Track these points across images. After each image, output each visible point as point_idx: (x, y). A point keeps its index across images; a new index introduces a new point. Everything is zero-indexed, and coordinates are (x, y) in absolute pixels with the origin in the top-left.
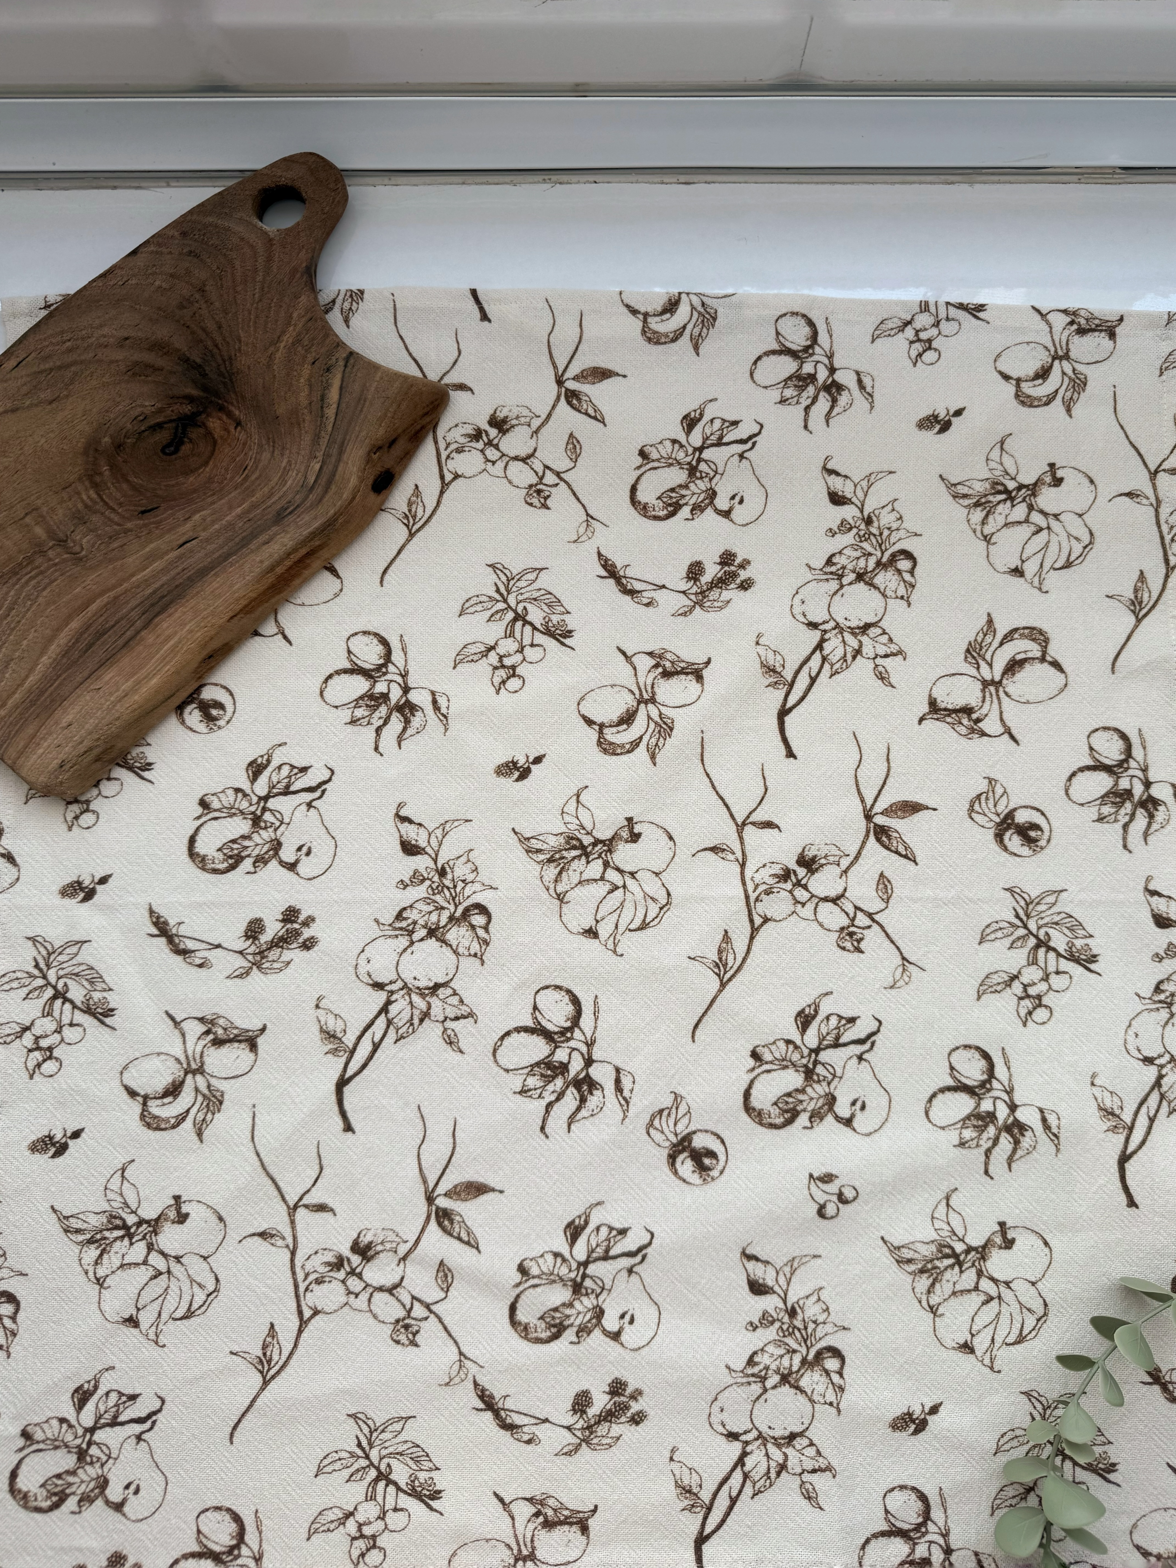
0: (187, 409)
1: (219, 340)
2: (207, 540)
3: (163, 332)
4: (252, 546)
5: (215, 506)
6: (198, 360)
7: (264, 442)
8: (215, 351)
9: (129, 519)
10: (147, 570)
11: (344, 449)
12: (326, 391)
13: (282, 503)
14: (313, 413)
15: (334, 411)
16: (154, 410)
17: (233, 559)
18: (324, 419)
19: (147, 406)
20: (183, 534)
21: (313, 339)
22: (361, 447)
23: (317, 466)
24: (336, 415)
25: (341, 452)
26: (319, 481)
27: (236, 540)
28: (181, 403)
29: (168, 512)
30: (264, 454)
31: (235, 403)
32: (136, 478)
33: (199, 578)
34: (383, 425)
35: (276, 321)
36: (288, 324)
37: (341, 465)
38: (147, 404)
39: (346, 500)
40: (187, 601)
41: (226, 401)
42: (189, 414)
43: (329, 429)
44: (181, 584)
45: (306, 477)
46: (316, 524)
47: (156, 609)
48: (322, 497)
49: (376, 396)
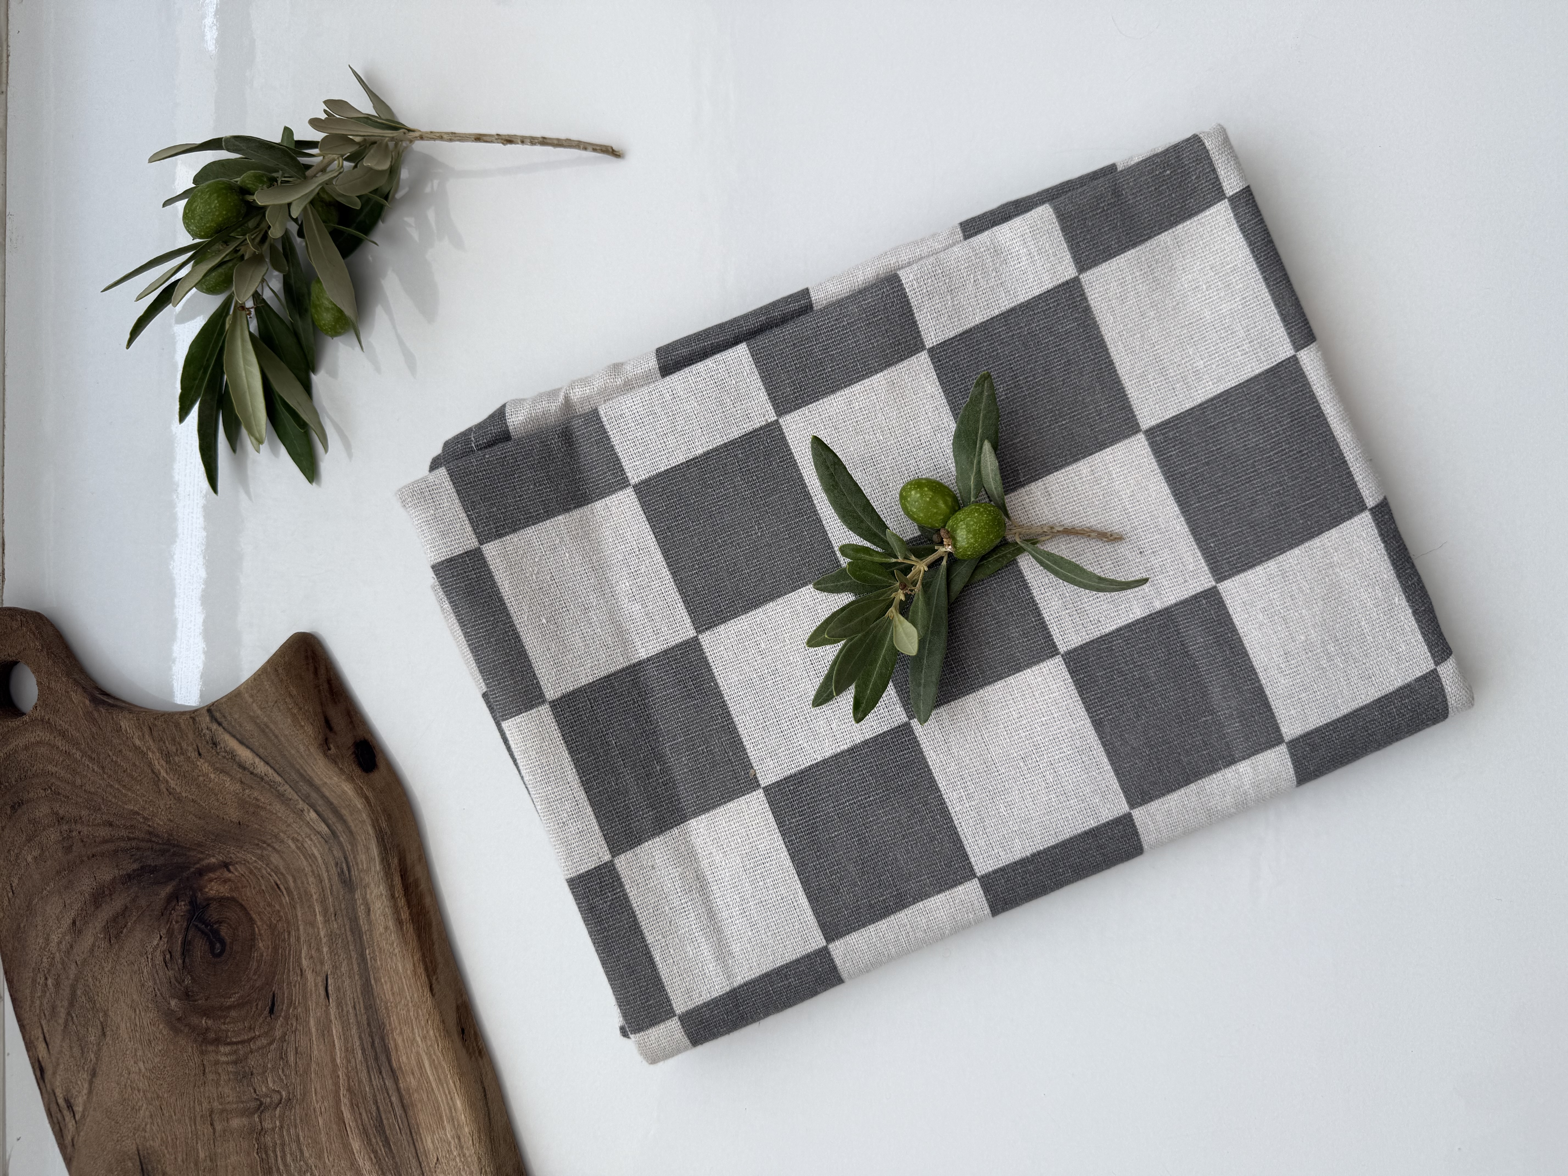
0: (182, 907)
1: (123, 833)
2: (335, 967)
3: (86, 884)
4: (365, 928)
5: (302, 939)
6: (135, 866)
7: (259, 852)
8: (134, 843)
9: (272, 1029)
10: (336, 1041)
11: (308, 777)
12: (237, 759)
13: (334, 871)
14: (254, 786)
15: (262, 763)
16: (166, 940)
17: (369, 954)
18: (265, 777)
19: (158, 944)
20: (316, 985)
21: (174, 739)
22: (315, 759)
23: (313, 815)
24: (267, 763)
25: (310, 783)
26: (330, 822)
27: (349, 939)
28: (174, 909)
29: (285, 987)
30: (272, 859)
31: (201, 856)
32: (230, 998)
33: (371, 998)
34: (303, 724)
35: (134, 765)
36: (144, 754)
37: (324, 790)
38: (156, 942)
39: (365, 806)
40: (390, 1023)
41: (195, 864)
42: (188, 907)
43: (278, 779)
44: (368, 1019)
45: (318, 833)
46: (375, 851)
47: (383, 1058)
48: (348, 828)
49: (268, 713)
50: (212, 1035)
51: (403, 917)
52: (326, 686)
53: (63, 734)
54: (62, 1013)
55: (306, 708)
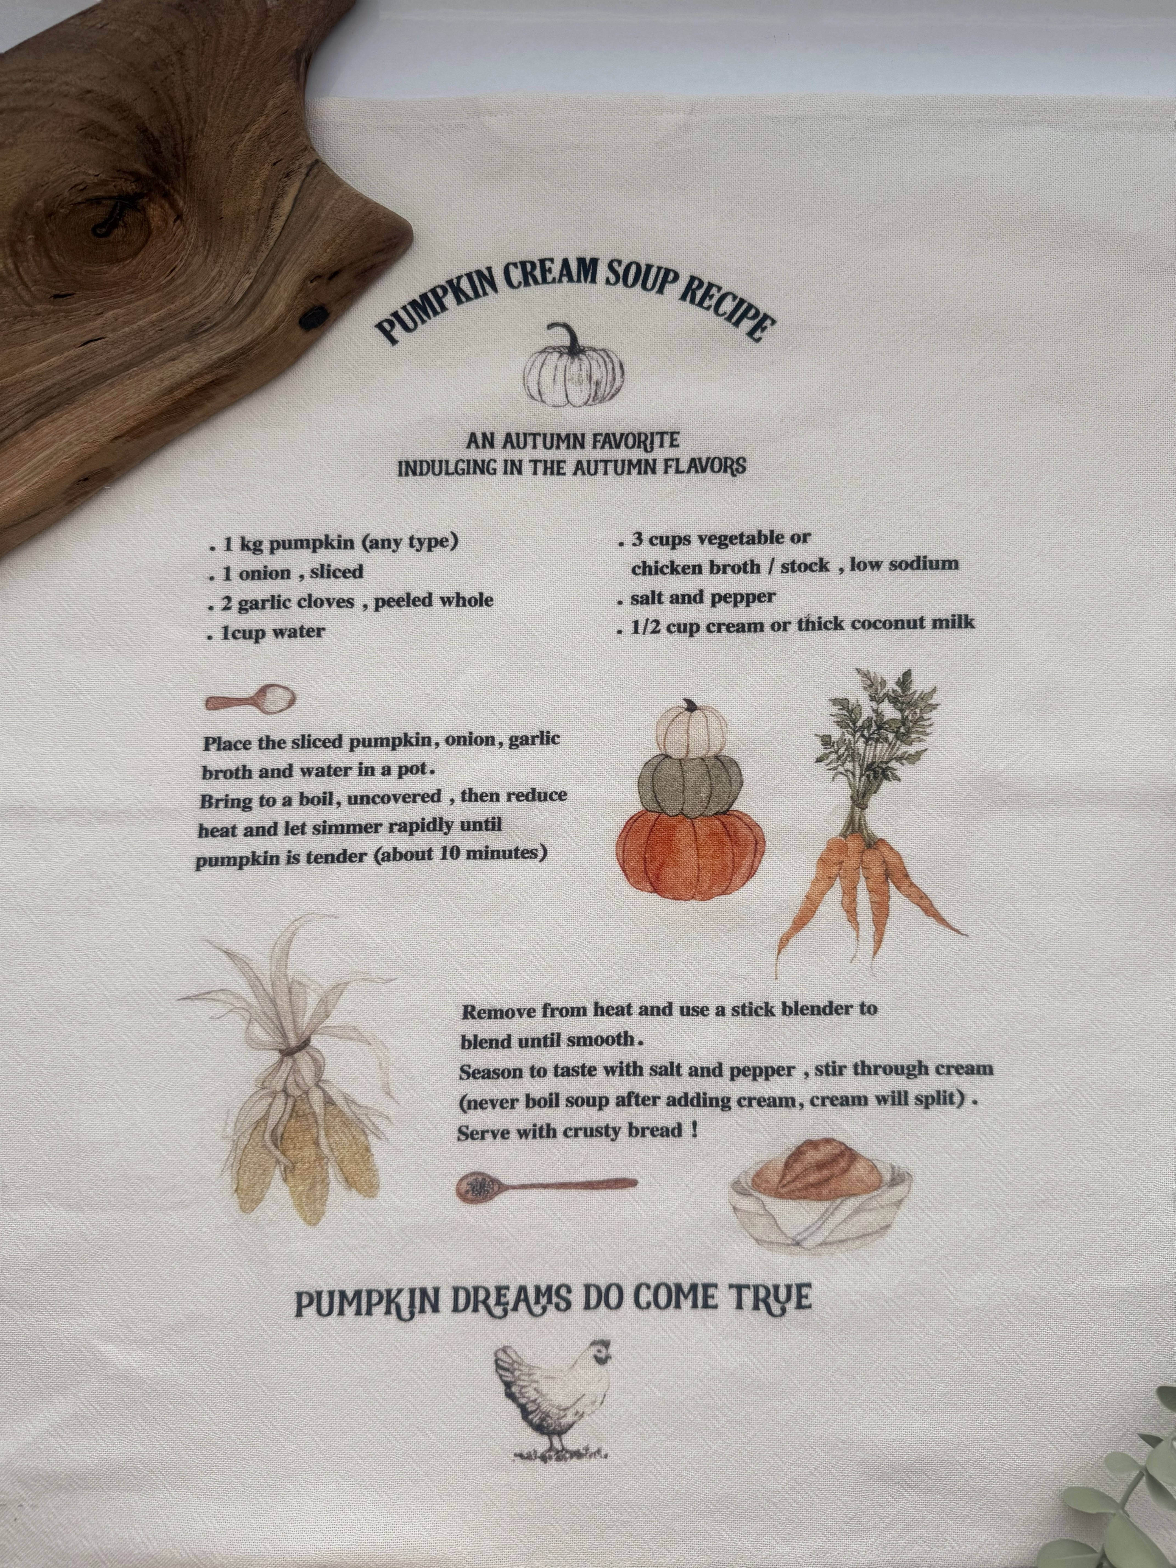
0: (131, 187)
1: (184, 114)
2: (113, 343)
3: (128, 93)
4: (157, 360)
5: (131, 306)
6: (156, 134)
7: (200, 244)
8: (177, 127)
9: (40, 301)
10: (44, 364)
11: (280, 269)
12: (280, 199)
13: (201, 318)
14: (259, 221)
15: (282, 224)
16: (96, 181)
17: (134, 371)
18: (270, 230)
19: (89, 175)
20: (91, 331)
21: (282, 136)
22: (299, 271)
23: (247, 284)
24: (283, 229)
25: (276, 273)
26: (245, 301)
27: (142, 349)
28: (126, 180)
29: (81, 303)
30: (197, 257)
31: (182, 191)
32: (59, 255)
33: (93, 385)
34: (328, 251)
35: (249, 107)
36: (261, 113)
37: (273, 287)
38: (91, 173)
39: (268, 329)
40: (75, 408)
41: (173, 188)
42: (131, 193)
43: (272, 243)
44: (73, 387)
45: (232, 293)
46: (229, 350)
47: (42, 410)
48: (244, 319)
49: (330, 216)
51: (175, 393)
52: (369, 264)
55: (344, 250)
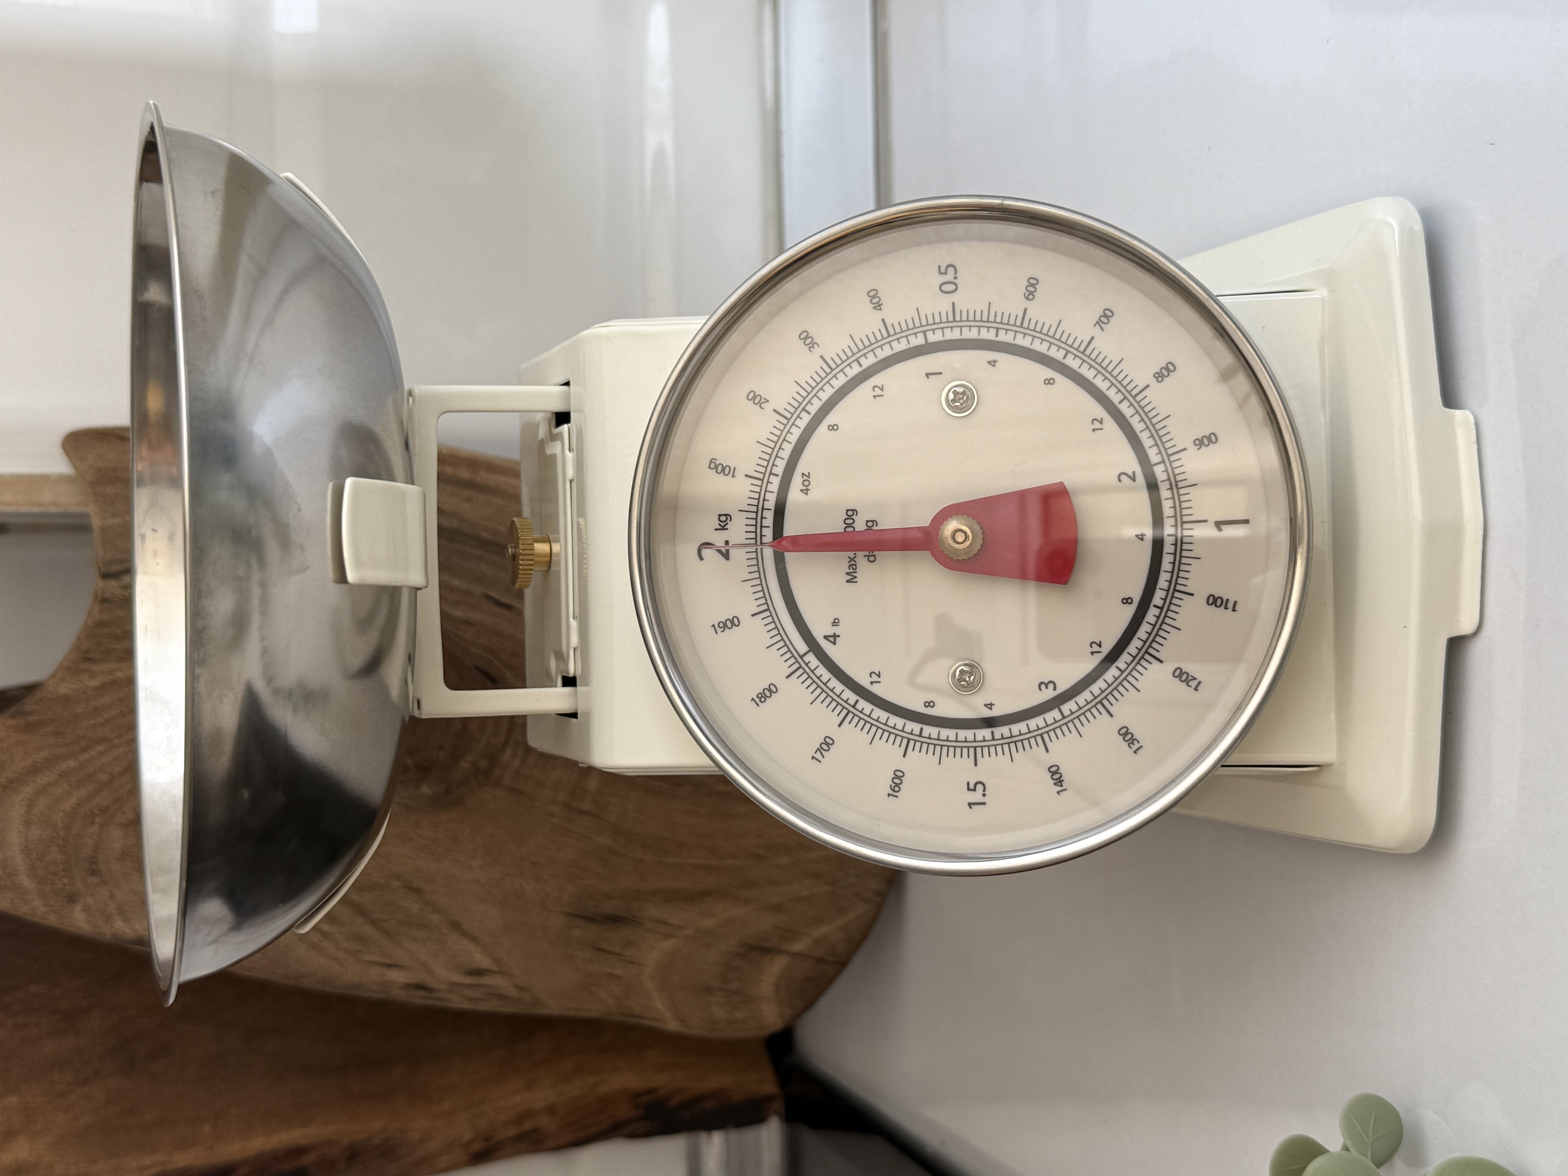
50: (484, 764)
53: (34, 770)
54: (369, 930)
